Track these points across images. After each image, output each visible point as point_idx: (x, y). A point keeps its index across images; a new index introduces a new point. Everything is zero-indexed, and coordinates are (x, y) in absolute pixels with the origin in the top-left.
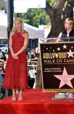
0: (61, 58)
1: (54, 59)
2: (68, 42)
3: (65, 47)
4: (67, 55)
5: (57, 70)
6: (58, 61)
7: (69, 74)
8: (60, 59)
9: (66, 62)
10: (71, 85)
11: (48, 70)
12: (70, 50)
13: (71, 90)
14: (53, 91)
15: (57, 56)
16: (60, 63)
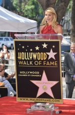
0: (40, 60)
1: (31, 60)
2: (49, 40)
3: (45, 46)
4: (48, 56)
5: (35, 74)
6: (36, 63)
7: (49, 80)
8: (38, 61)
9: (45, 65)
10: (51, 94)
11: (24, 74)
12: (51, 50)
13: (52, 100)
14: (29, 100)
15: (35, 56)
16: (38, 65)
